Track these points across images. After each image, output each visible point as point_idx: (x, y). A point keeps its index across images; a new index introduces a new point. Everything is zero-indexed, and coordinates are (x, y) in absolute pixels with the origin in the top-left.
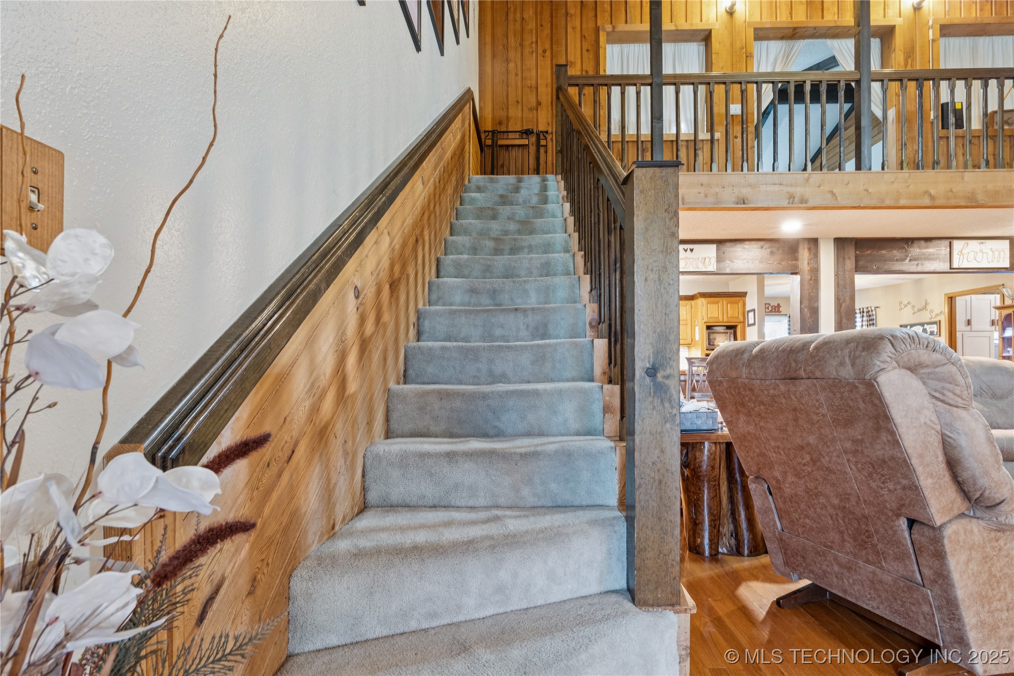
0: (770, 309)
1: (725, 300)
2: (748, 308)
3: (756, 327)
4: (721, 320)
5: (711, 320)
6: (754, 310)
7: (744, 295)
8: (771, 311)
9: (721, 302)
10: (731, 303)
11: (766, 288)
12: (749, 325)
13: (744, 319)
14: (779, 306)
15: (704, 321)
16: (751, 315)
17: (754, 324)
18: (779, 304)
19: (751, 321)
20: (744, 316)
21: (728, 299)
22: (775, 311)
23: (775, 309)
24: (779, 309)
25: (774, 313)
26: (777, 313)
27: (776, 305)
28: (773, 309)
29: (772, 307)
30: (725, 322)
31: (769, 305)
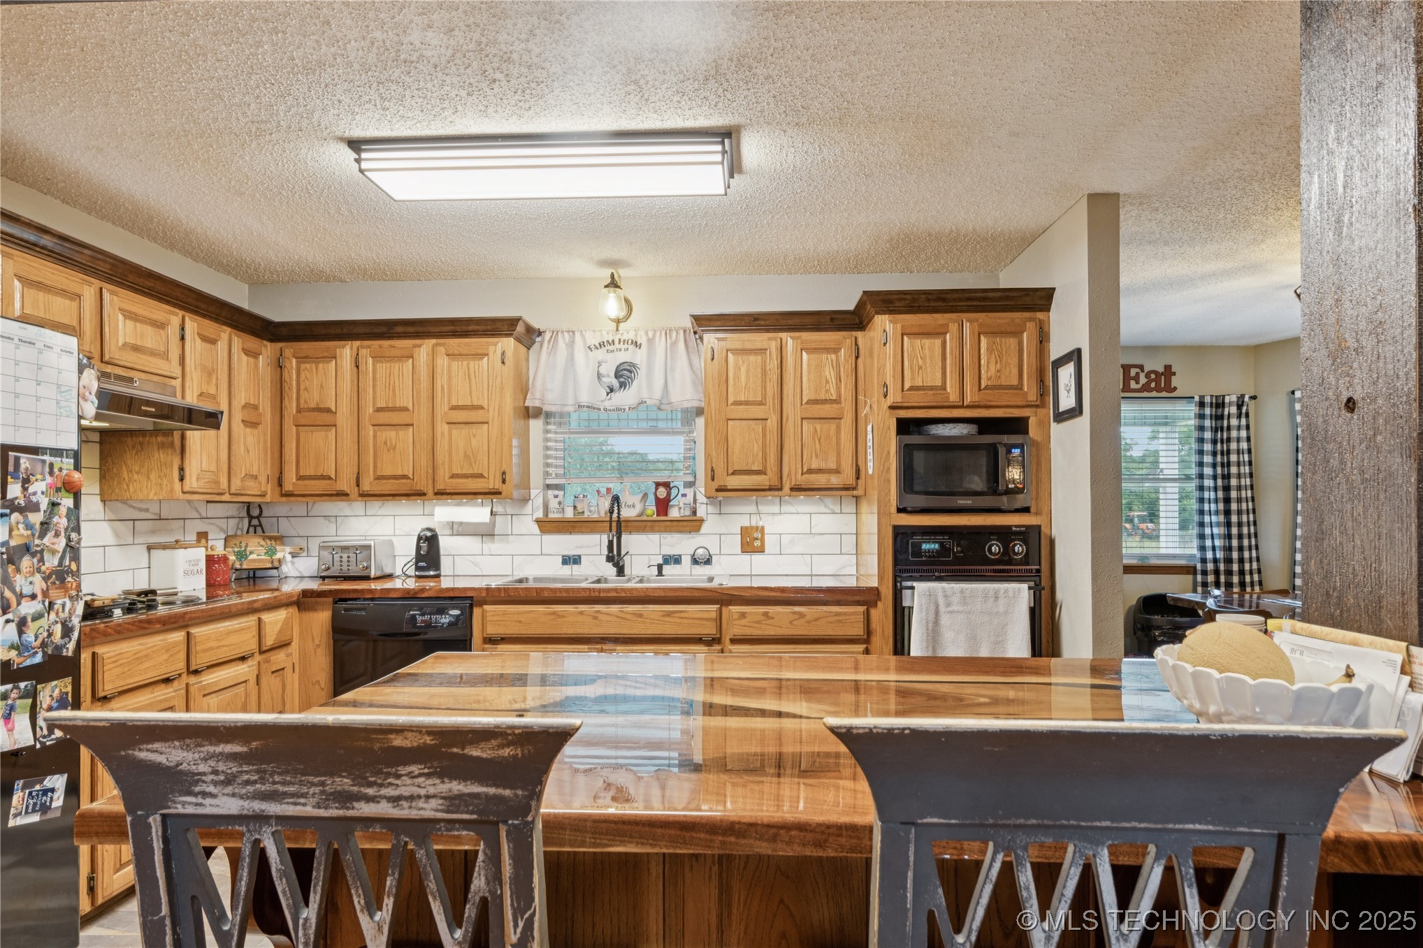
0: (1143, 380)
1: (969, 324)
2: (1057, 350)
3: (1083, 423)
4: (954, 397)
5: (916, 398)
6: (1075, 356)
7: (1039, 300)
8: (1146, 388)
9: (954, 327)
10: (992, 333)
11: (1127, 306)
12: (1061, 417)
13: (1042, 395)
14: (1168, 372)
15: (890, 400)
16: (1066, 374)
17: (1076, 412)
18: (1168, 368)
19: (1067, 401)
20: (1041, 381)
21: (981, 317)
22: (1158, 389)
23: (1157, 381)
24: (1168, 382)
25: (1154, 394)
26: (1164, 394)
27: (1161, 370)
28: (1153, 380)
29: (1148, 375)
30: (968, 407)
31: (1138, 370)
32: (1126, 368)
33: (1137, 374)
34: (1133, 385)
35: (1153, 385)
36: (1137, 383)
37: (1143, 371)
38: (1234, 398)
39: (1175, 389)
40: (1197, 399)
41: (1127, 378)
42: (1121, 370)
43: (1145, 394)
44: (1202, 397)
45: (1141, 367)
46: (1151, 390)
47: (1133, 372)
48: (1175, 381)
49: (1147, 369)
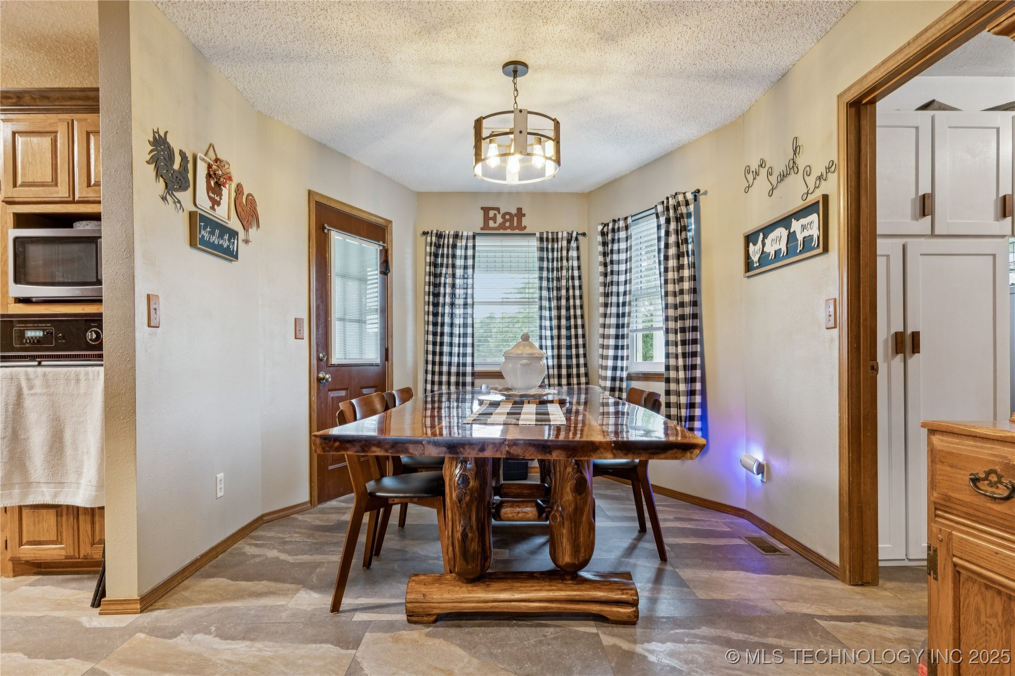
0: (499, 220)
1: (78, 124)
8: (502, 226)
14: (520, 214)
18: (519, 210)
22: (512, 227)
23: (511, 220)
24: (520, 221)
25: (509, 231)
26: (517, 231)
27: (514, 211)
28: (508, 220)
29: (503, 216)
30: (79, 202)
31: (496, 212)
32: (486, 210)
33: (495, 215)
34: (491, 224)
35: (508, 224)
36: (495, 222)
37: (499, 213)
38: (565, 235)
39: (525, 227)
40: (538, 235)
41: (486, 219)
42: (482, 212)
43: (502, 231)
44: (541, 234)
45: (498, 209)
46: (506, 228)
47: (491, 214)
48: (525, 221)
49: (502, 212)
